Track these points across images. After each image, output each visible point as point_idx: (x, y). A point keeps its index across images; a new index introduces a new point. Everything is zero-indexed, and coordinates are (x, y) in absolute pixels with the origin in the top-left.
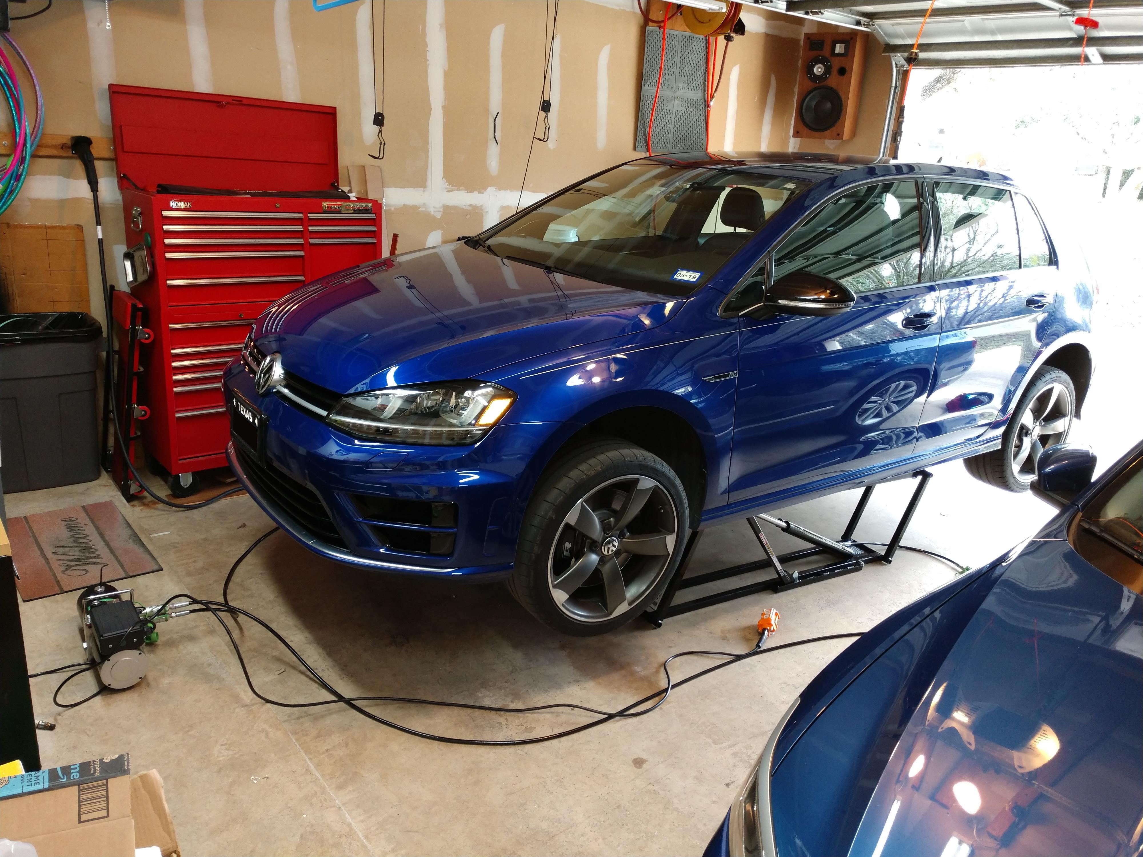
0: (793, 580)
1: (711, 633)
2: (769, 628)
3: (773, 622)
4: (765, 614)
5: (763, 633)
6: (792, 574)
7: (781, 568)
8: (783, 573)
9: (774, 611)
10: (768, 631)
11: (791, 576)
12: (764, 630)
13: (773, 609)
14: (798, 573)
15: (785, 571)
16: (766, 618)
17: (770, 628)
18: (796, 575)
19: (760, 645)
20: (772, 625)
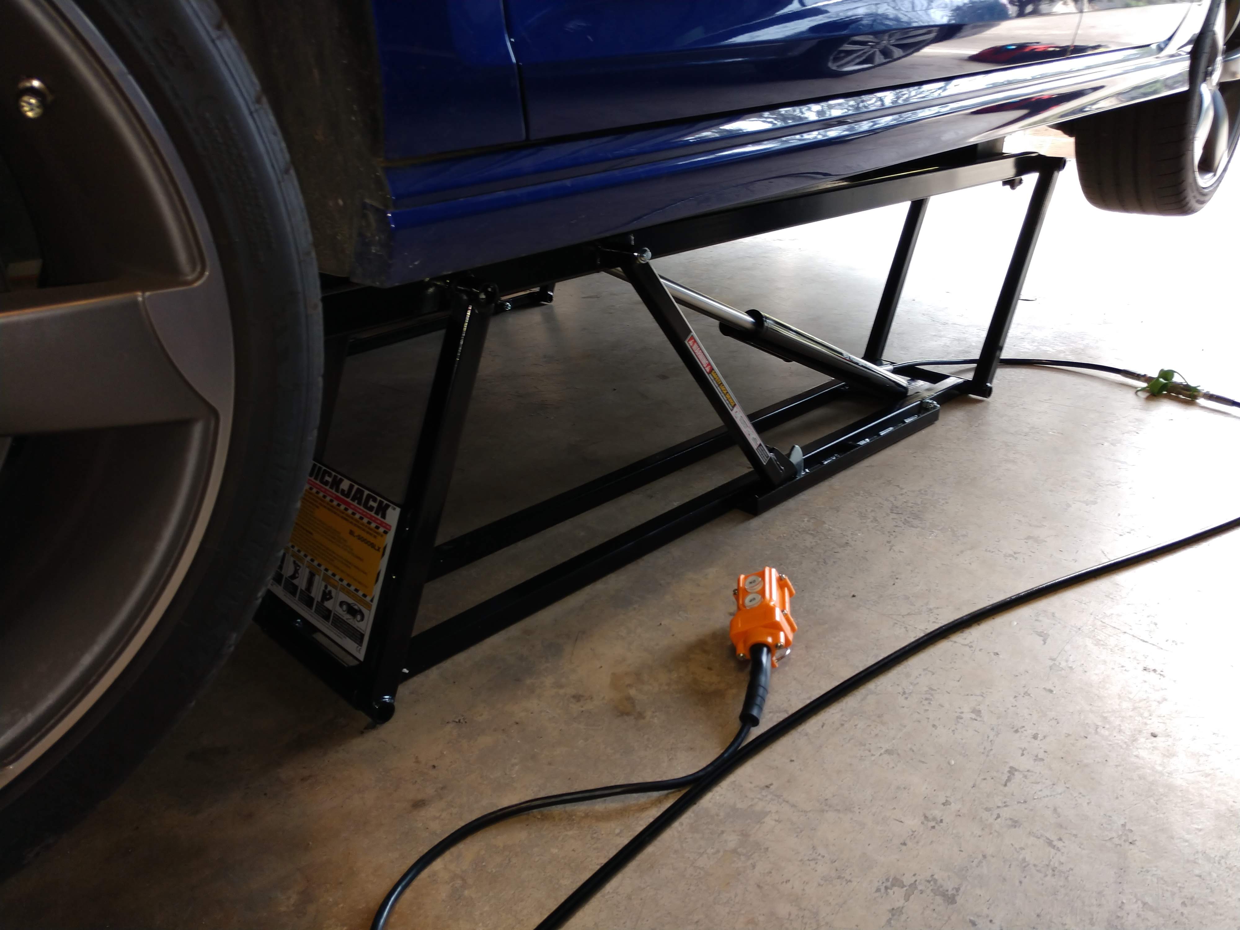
0: (793, 470)
1: (577, 698)
2: (770, 640)
3: (778, 616)
4: (746, 592)
5: (758, 664)
6: (789, 455)
7: (759, 441)
8: (765, 456)
9: (772, 575)
10: (769, 651)
11: (785, 459)
12: (756, 649)
13: (767, 570)
14: (802, 448)
15: (771, 450)
16: (755, 604)
17: (776, 638)
18: (797, 456)
19: (755, 712)
20: (777, 627)
